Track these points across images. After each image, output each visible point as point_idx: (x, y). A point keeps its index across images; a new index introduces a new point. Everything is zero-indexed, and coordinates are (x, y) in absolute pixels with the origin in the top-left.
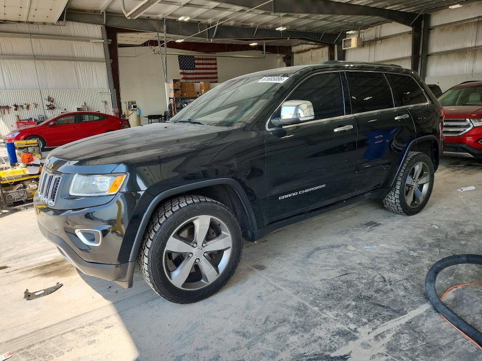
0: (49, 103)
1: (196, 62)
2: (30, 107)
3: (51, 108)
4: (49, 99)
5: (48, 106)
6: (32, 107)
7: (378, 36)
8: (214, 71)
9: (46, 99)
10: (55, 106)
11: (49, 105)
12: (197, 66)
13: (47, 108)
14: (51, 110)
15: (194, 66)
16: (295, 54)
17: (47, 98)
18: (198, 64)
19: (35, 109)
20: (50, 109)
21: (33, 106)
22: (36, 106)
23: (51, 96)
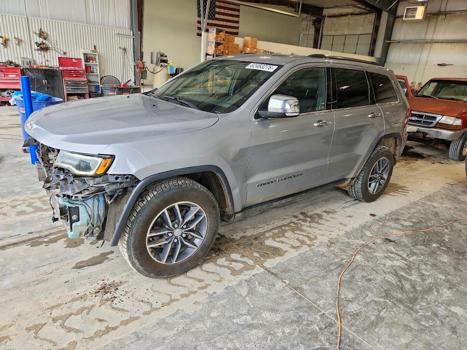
0: (40, 40)
1: (217, 10)
2: (10, 43)
3: (44, 48)
4: (41, 34)
5: (38, 45)
6: (12, 43)
7: (443, 10)
8: (235, 25)
9: (35, 33)
10: (50, 46)
11: (41, 44)
12: (217, 16)
13: (36, 48)
14: (42, 53)
15: (214, 16)
16: (326, 17)
17: (38, 32)
18: (219, 13)
19: (18, 46)
20: (42, 49)
21: (14, 42)
22: (19, 42)
23: (45, 29)
